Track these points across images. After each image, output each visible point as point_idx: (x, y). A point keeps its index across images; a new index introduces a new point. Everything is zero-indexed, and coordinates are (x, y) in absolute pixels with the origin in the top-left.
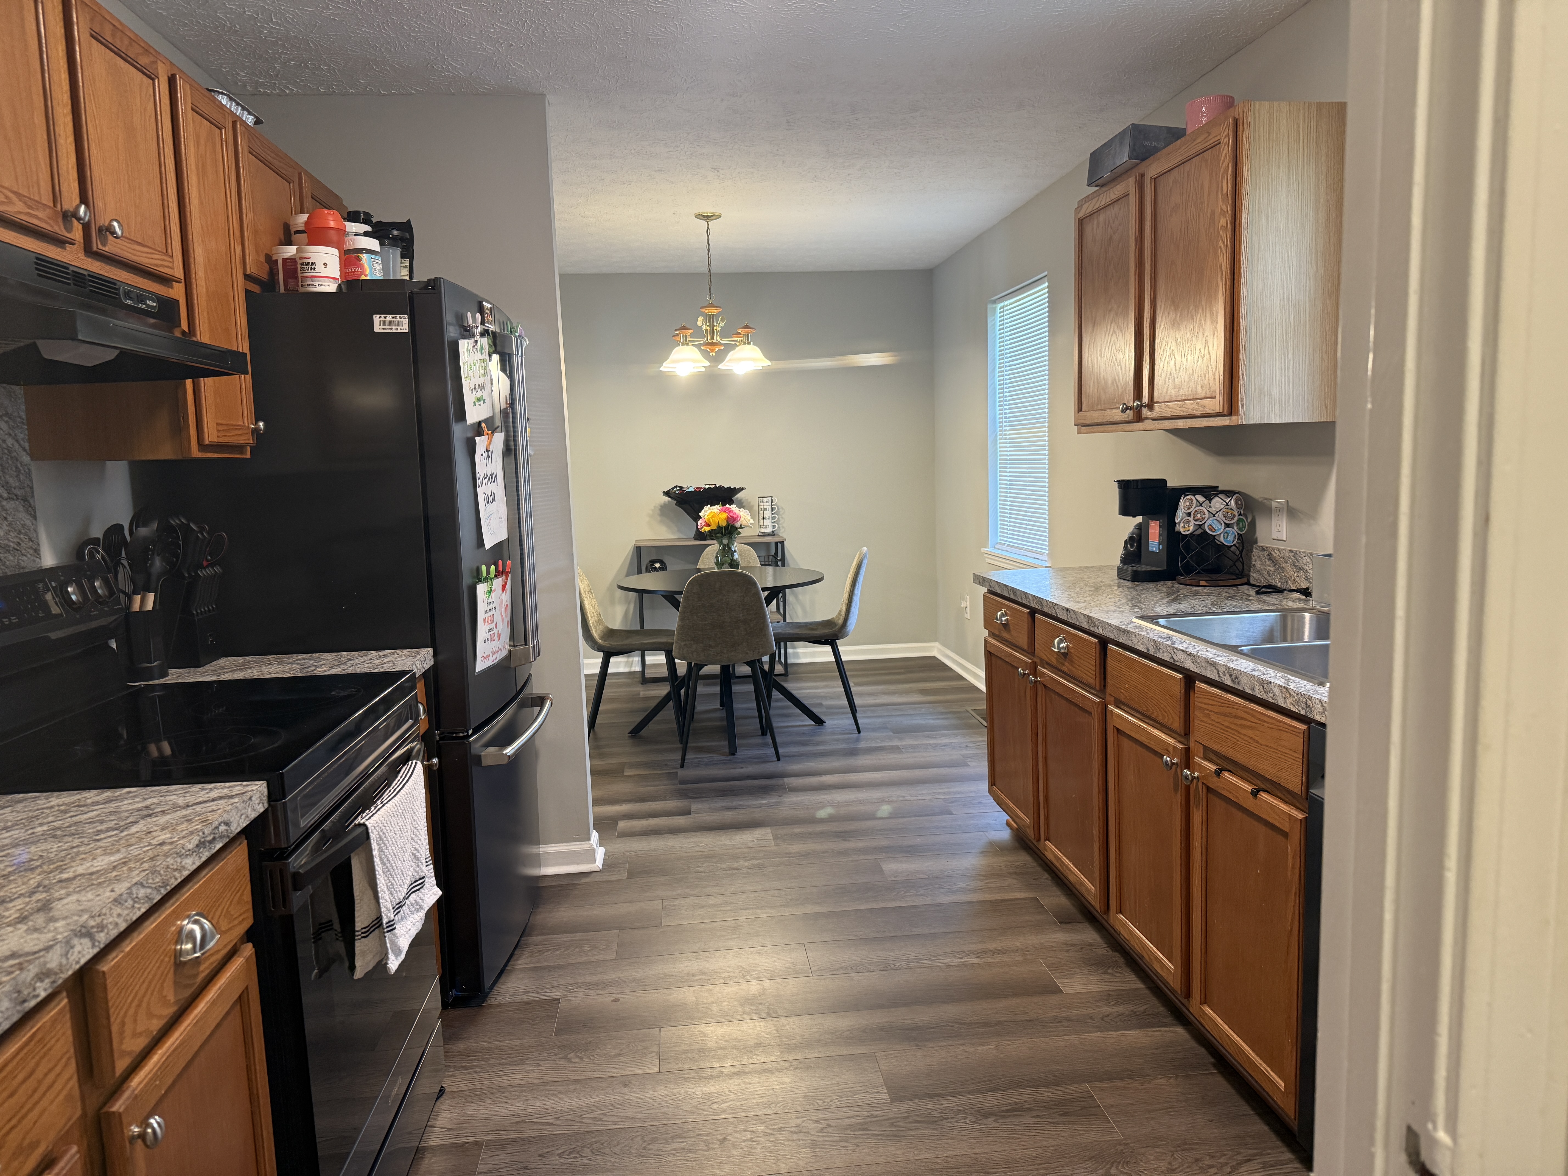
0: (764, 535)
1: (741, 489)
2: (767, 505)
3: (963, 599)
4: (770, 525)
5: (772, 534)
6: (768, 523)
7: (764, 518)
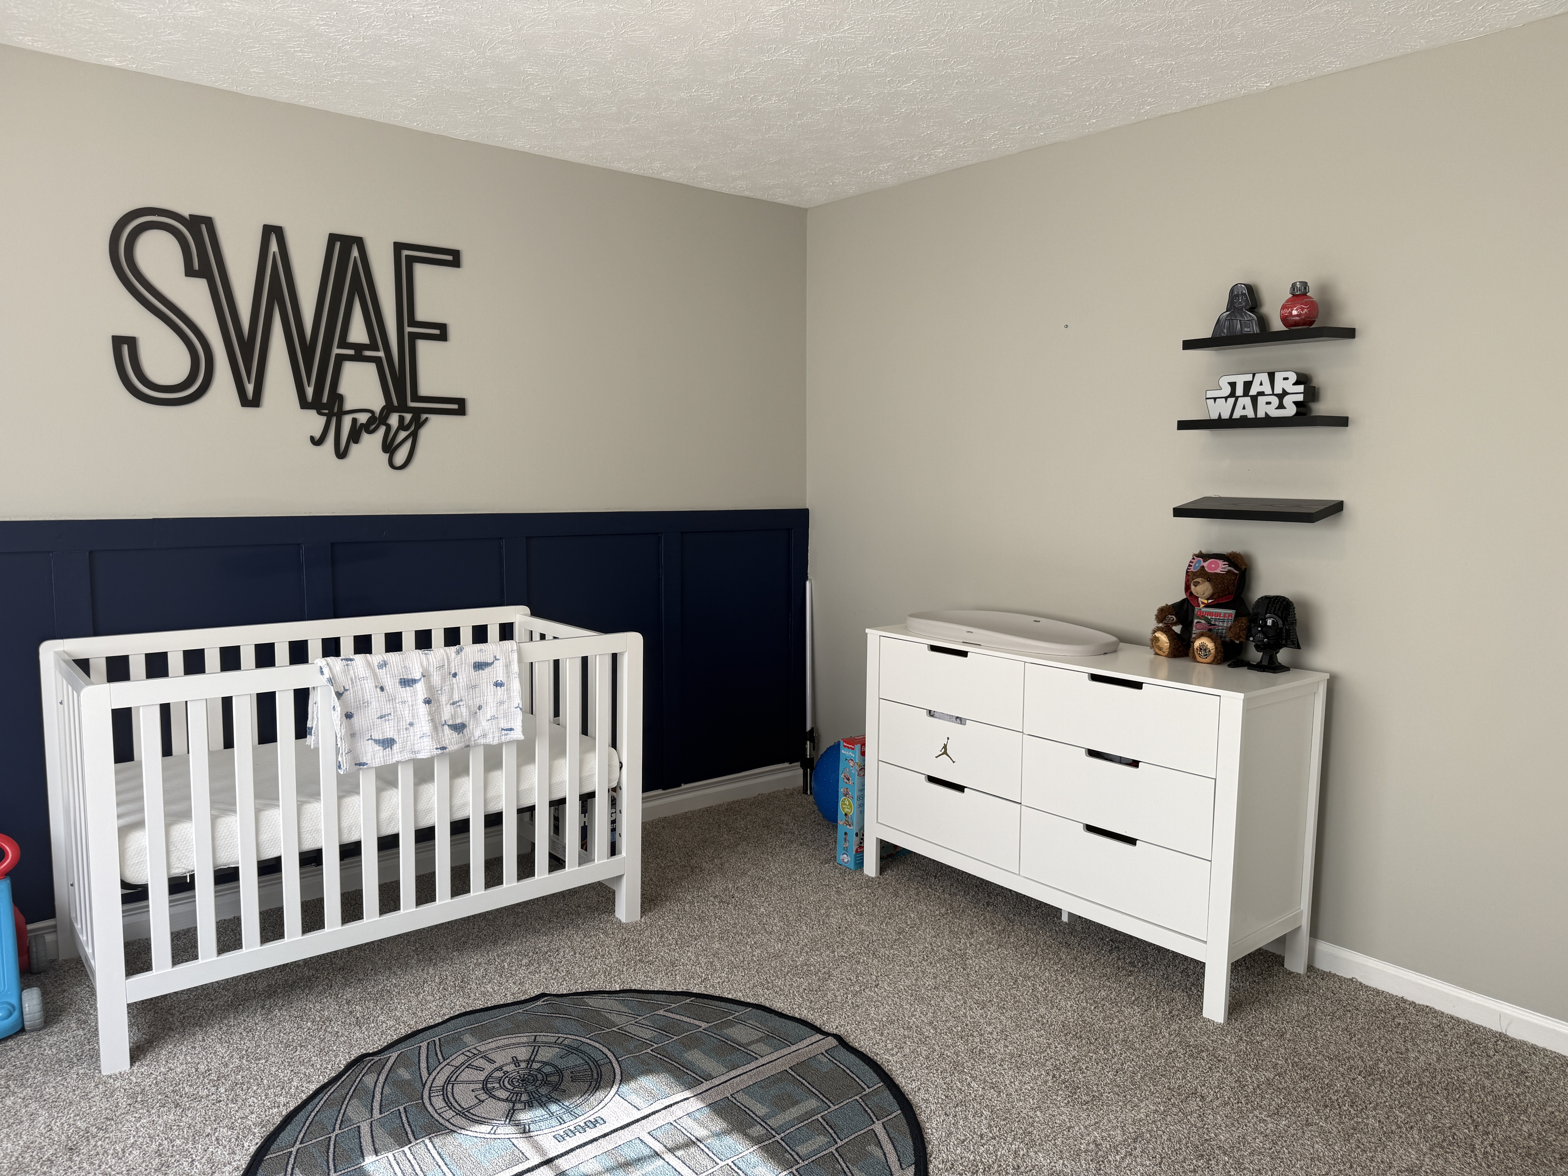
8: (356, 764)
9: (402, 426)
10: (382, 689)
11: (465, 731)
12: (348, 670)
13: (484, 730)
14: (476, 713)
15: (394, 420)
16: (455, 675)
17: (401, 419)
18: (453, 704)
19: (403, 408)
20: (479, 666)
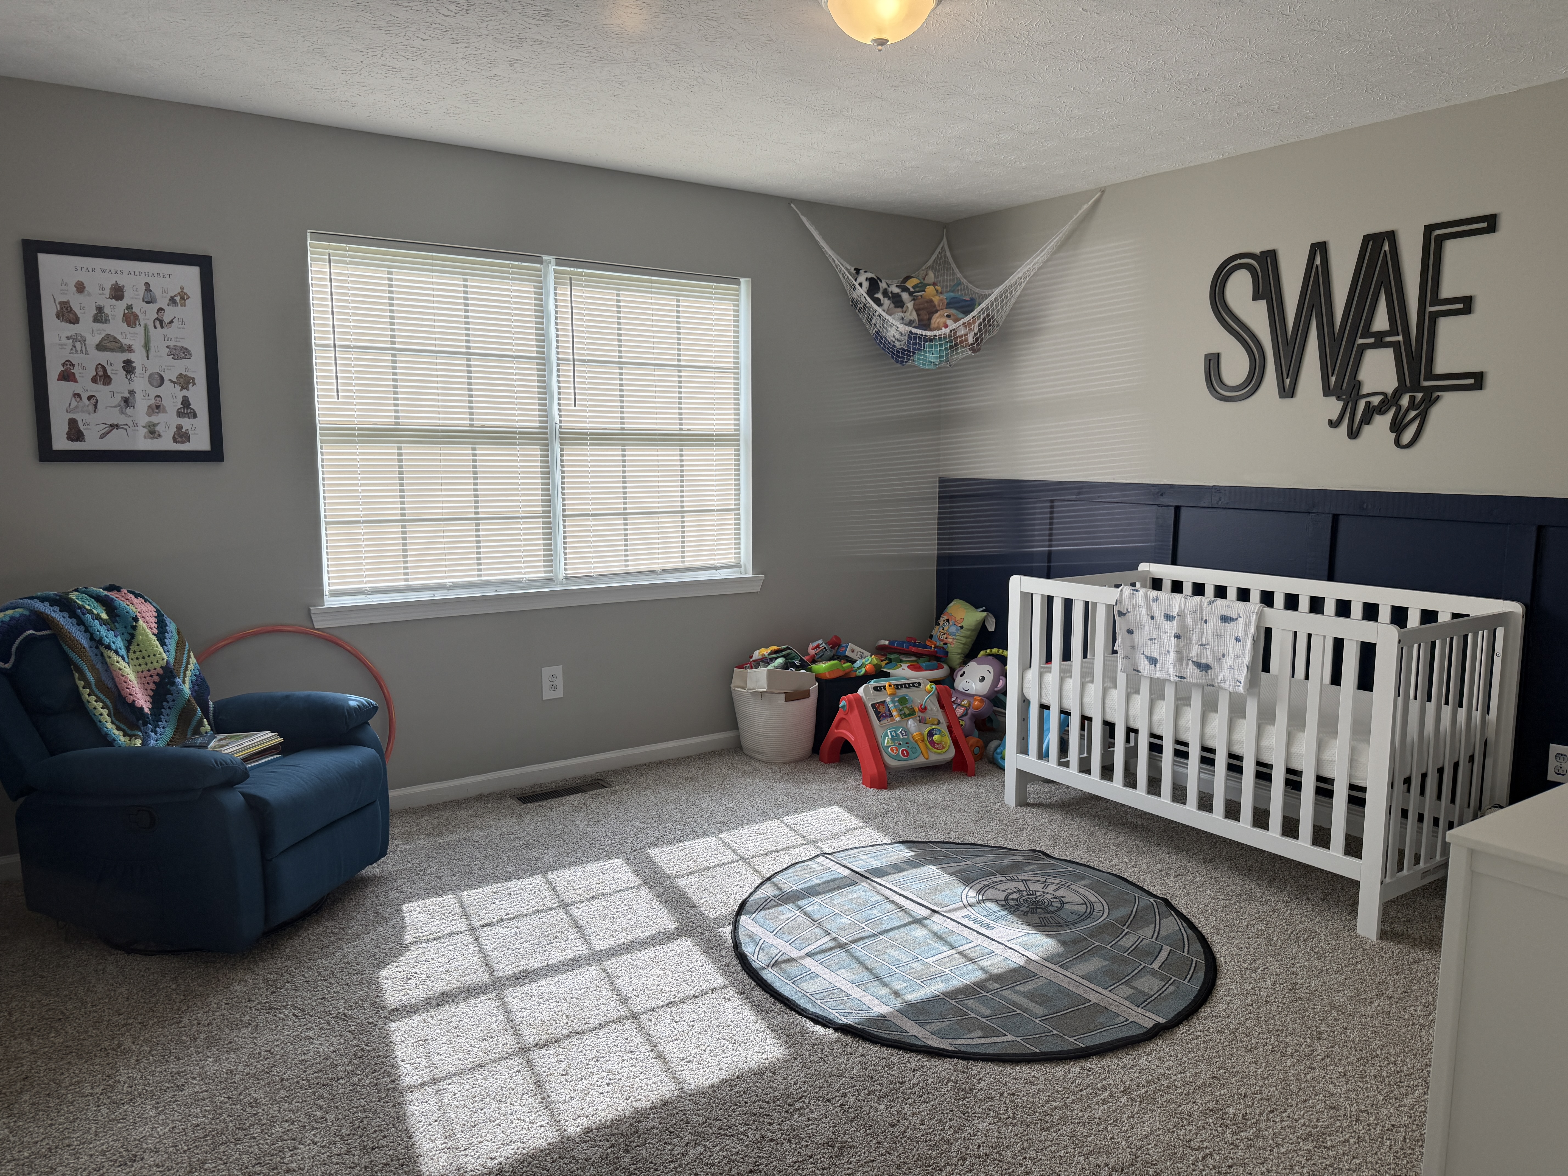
8: (1134, 670)
9: (1412, 405)
10: (1152, 618)
11: (1209, 671)
12: (1133, 598)
13: (1224, 676)
14: (1220, 659)
15: (1405, 401)
16: (1206, 622)
17: (1412, 399)
18: (1201, 645)
19: (1416, 387)
20: (1225, 619)
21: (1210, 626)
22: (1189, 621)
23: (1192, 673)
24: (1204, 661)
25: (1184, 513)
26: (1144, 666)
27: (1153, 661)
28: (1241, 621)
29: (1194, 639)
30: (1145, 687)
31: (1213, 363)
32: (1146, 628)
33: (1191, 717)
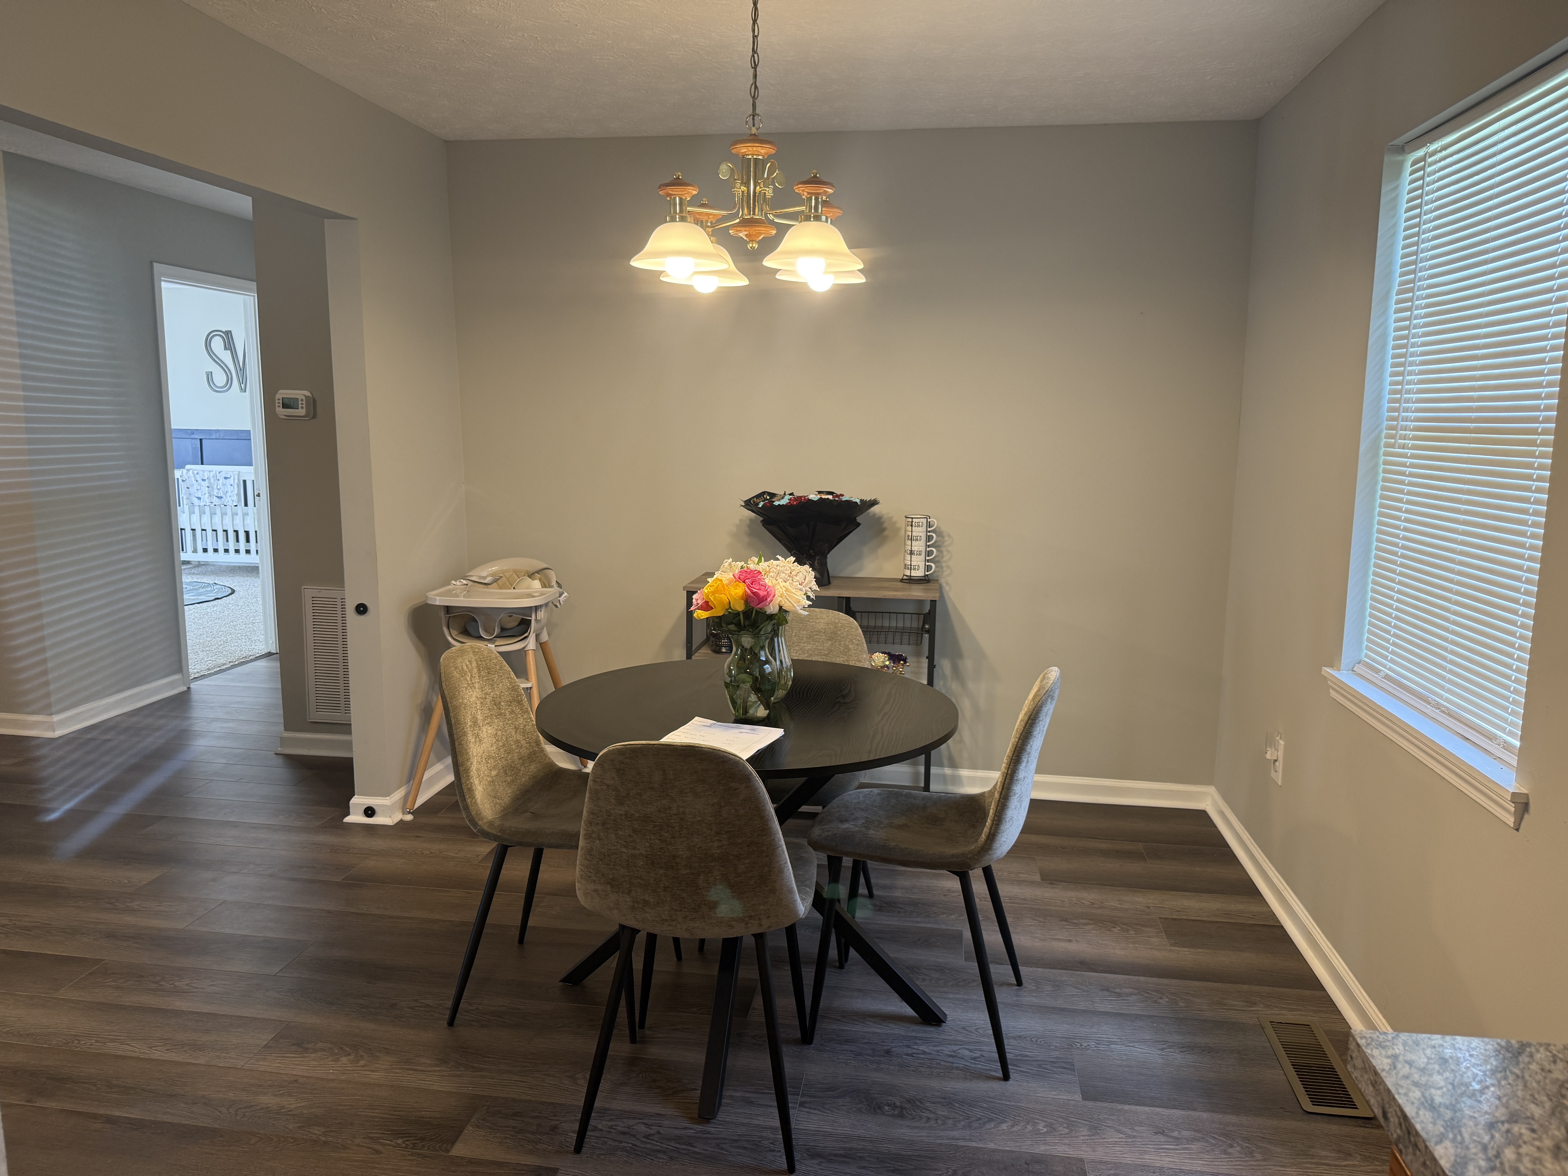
0: (911, 580)
1: (874, 503)
2: (920, 532)
3: (1273, 744)
4: (922, 565)
5: (925, 580)
6: (919, 561)
7: (912, 553)
21: (221, 481)
22: (212, 481)
23: (216, 501)
24: (219, 495)
25: (204, 441)
26: (196, 502)
27: (199, 498)
28: (232, 478)
29: (215, 487)
30: (197, 509)
31: (209, 375)
32: (195, 486)
33: (217, 519)
